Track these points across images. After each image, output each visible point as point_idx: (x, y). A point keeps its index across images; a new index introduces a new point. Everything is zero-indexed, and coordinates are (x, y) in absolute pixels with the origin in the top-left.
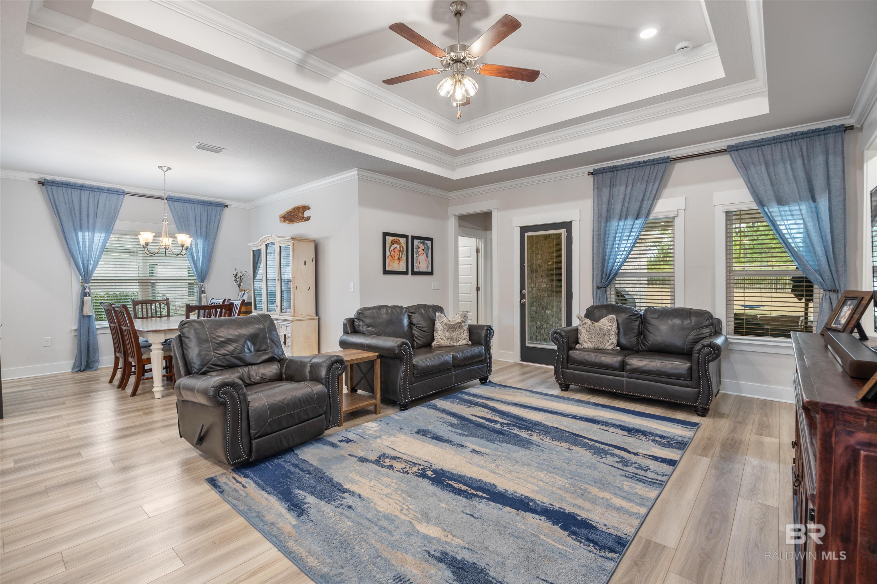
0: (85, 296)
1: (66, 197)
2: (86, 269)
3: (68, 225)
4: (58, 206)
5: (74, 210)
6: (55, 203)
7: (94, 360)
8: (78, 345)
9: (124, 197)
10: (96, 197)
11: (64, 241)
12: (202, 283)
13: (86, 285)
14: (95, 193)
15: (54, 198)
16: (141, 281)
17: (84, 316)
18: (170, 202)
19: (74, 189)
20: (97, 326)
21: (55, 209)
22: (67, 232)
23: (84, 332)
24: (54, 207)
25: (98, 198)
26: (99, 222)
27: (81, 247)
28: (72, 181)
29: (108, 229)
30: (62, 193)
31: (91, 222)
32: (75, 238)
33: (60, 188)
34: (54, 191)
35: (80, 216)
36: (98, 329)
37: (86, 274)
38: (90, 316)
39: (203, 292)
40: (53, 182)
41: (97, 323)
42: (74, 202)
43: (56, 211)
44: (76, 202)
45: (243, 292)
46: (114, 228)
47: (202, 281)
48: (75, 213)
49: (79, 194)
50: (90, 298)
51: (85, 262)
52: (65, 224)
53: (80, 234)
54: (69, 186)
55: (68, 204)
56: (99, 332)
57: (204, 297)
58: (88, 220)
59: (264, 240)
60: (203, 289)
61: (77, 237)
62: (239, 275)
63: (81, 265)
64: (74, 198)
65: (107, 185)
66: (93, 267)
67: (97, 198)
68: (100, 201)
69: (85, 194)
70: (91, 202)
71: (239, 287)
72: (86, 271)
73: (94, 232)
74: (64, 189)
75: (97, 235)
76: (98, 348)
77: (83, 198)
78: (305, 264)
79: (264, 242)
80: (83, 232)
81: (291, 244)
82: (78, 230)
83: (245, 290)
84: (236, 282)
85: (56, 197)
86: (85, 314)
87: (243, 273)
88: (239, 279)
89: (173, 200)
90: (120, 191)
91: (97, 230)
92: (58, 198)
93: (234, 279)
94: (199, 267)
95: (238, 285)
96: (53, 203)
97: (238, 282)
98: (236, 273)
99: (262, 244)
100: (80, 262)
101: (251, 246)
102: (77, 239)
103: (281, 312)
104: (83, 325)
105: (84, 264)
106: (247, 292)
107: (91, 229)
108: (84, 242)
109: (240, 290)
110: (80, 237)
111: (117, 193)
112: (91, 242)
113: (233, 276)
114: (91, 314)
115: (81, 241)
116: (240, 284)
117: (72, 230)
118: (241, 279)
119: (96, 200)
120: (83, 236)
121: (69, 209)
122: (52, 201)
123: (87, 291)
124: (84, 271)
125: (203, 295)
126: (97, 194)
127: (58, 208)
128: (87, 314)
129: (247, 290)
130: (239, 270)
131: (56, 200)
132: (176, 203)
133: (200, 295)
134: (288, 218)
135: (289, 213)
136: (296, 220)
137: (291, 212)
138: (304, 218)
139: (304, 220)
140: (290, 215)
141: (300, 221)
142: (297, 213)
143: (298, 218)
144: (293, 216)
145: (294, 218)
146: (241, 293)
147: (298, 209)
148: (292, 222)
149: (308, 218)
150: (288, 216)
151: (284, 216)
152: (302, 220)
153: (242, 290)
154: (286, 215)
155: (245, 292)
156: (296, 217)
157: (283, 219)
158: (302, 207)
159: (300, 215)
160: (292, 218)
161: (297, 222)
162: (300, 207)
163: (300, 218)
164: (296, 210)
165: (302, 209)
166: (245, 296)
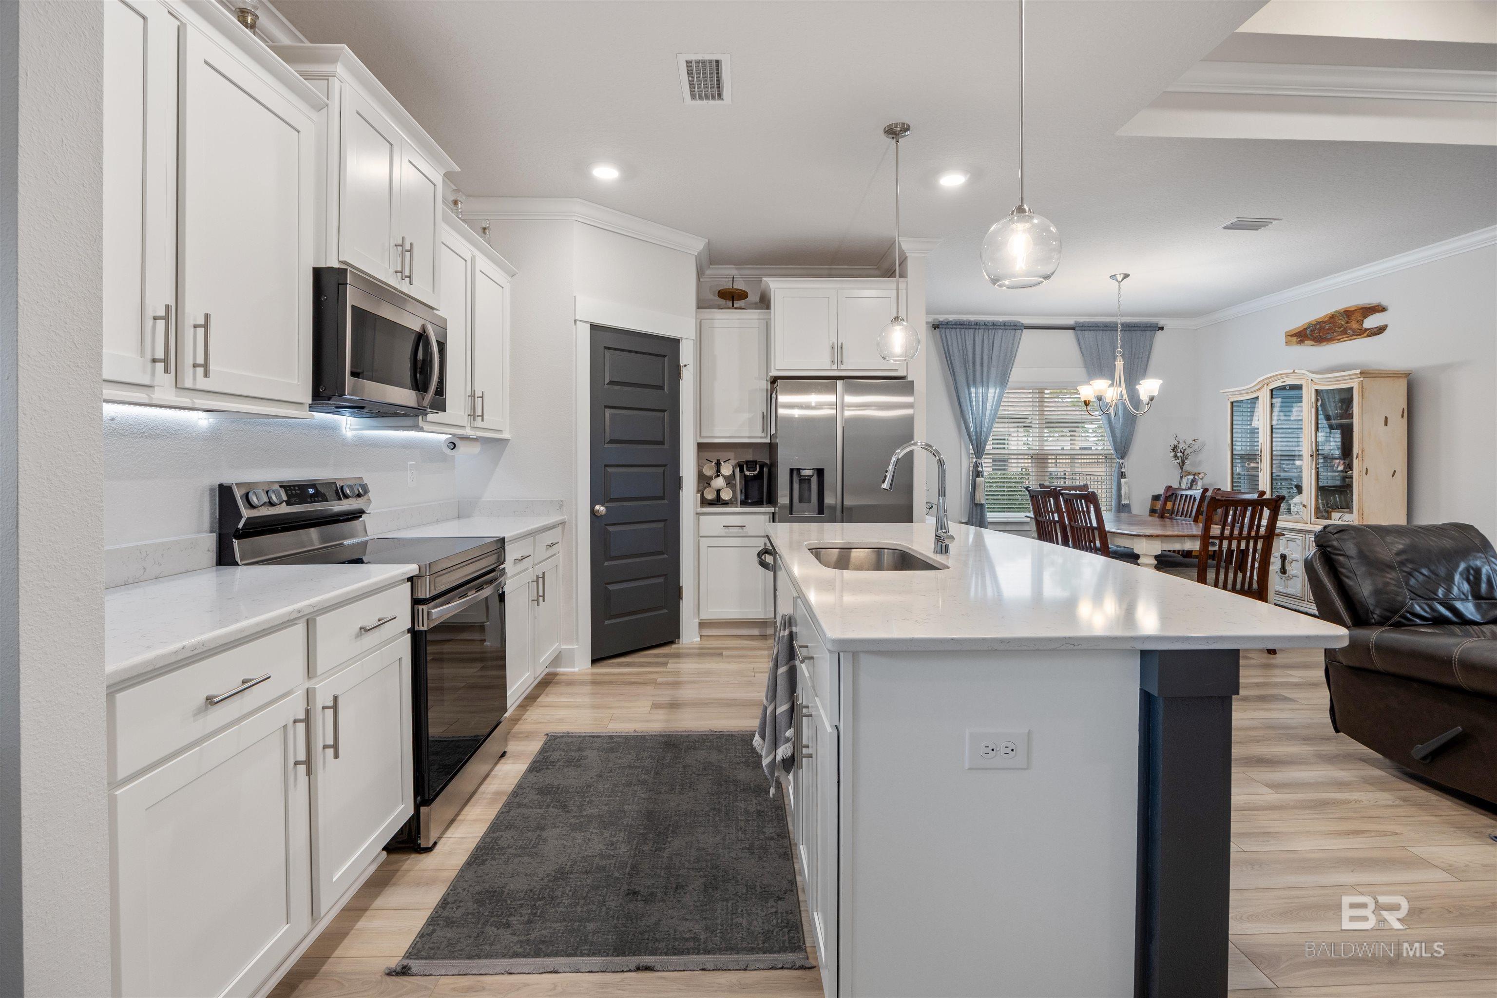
0: (978, 476)
1: (960, 341)
2: (979, 437)
3: (961, 379)
4: (951, 354)
5: (967, 356)
9: (1021, 333)
10: (990, 338)
11: (956, 402)
12: (1121, 461)
13: (979, 461)
15: (947, 345)
16: (1034, 456)
17: (976, 505)
18: (1079, 332)
19: (968, 329)
20: (989, 520)
21: (949, 360)
22: (959, 387)
24: (948, 357)
26: (993, 371)
27: (975, 408)
28: (965, 319)
29: (1003, 381)
30: (955, 337)
31: (985, 373)
32: (967, 396)
33: (954, 331)
34: (948, 335)
35: (974, 366)
37: (979, 446)
38: (982, 505)
39: (1122, 475)
40: (947, 323)
41: (989, 514)
42: (968, 346)
43: (949, 363)
44: (970, 346)
45: (1191, 477)
46: (1010, 380)
47: (1122, 457)
48: (968, 360)
49: (973, 335)
50: (982, 479)
51: (978, 428)
52: (958, 378)
53: (973, 390)
54: (963, 326)
55: (961, 351)
57: (1125, 483)
58: (982, 371)
59: (1266, 381)
60: (1123, 470)
61: (970, 394)
62: (1181, 446)
63: (973, 433)
64: (967, 342)
65: (1001, 319)
66: (986, 436)
67: (991, 337)
68: (995, 342)
70: (985, 345)
71: (1182, 469)
72: (979, 441)
73: (988, 387)
74: (958, 330)
75: (991, 390)
77: (977, 340)
78: (1386, 424)
79: (1268, 385)
80: (976, 388)
81: (1355, 384)
82: (971, 385)
83: (1195, 474)
84: (1176, 460)
85: (950, 343)
86: (977, 501)
87: (1188, 443)
88: (1181, 454)
89: (1083, 328)
90: (1018, 325)
91: (991, 383)
92: (952, 343)
93: (1172, 454)
94: (1118, 434)
95: (1179, 464)
96: (947, 351)
97: (1180, 458)
98: (1176, 443)
99: (1259, 389)
100: (972, 429)
101: (1228, 394)
102: (970, 398)
103: (1318, 518)
104: (974, 516)
105: (976, 433)
106: (1201, 476)
107: (985, 383)
108: (977, 401)
109: (1183, 473)
110: (973, 395)
111: (1014, 327)
112: (985, 402)
113: (1170, 449)
114: (983, 502)
115: (974, 399)
116: (1183, 463)
117: (965, 384)
118: (1185, 454)
119: (991, 341)
120: (976, 393)
121: (962, 357)
122: (946, 349)
123: (980, 469)
124: (977, 442)
125: (1123, 480)
126: (991, 332)
127: (952, 357)
128: (980, 501)
129: (1199, 474)
130: (1181, 438)
131: (950, 347)
132: (1086, 333)
133: (1118, 480)
134: (1311, 335)
135: (1316, 325)
136: (1339, 337)
137: (1324, 322)
138: (1366, 330)
139: (1365, 335)
140: (1320, 329)
141: (1350, 338)
142: (1343, 323)
143: (1344, 332)
144: (1328, 329)
145: (1333, 333)
146: (1188, 479)
147: (1348, 314)
148: (1324, 341)
149: (1381, 330)
150: (1311, 331)
151: (1300, 332)
152: (1357, 335)
153: (1189, 474)
154: (1305, 329)
155: (1196, 477)
156: (1341, 332)
157: (1295, 339)
158: (1360, 309)
159: (1354, 325)
160: (1326, 334)
161: (1341, 340)
162: (1356, 310)
163: (1353, 332)
164: (1341, 318)
165: (1361, 312)
166: (1196, 484)
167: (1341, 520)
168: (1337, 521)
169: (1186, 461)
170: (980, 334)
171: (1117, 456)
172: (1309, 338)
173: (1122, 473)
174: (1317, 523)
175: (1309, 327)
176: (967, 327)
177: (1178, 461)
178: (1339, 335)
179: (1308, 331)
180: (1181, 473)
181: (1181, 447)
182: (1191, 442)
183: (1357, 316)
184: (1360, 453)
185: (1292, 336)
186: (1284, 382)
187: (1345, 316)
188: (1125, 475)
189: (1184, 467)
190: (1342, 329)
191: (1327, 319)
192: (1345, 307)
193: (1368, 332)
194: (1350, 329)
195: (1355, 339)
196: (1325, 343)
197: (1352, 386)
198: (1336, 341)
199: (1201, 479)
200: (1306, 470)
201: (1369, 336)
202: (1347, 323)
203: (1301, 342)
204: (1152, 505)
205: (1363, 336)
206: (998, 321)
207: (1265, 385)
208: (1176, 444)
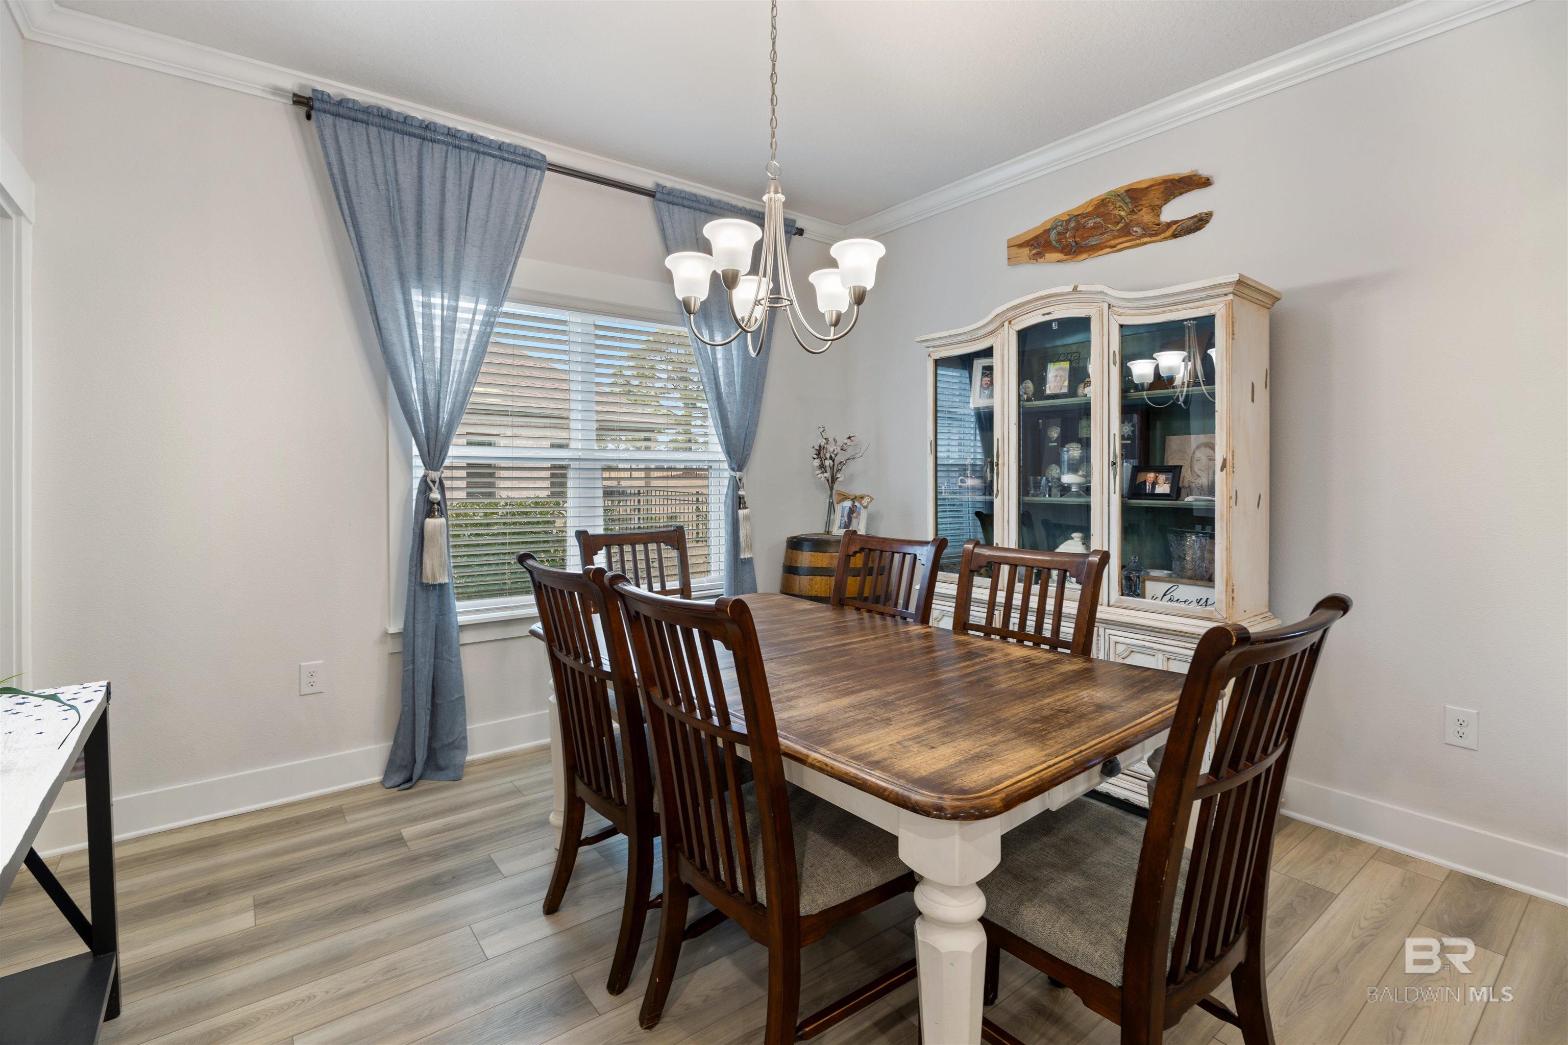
0: (430, 514)
1: (378, 160)
2: (433, 418)
3: (383, 260)
4: (353, 188)
5: (401, 208)
6: (343, 171)
7: (450, 740)
8: (404, 690)
9: (542, 177)
10: (464, 169)
11: (369, 318)
12: (738, 474)
13: (434, 475)
14: (464, 153)
15: (341, 161)
17: (426, 587)
18: (663, 205)
19: (404, 133)
21: (344, 201)
22: (376, 281)
23: (424, 645)
24: (342, 193)
25: (470, 171)
26: (471, 254)
27: (421, 343)
29: (497, 282)
30: (365, 146)
31: (450, 254)
32: (401, 307)
33: (361, 128)
34: (343, 137)
35: (419, 235)
36: (463, 627)
37: (432, 435)
38: (441, 585)
39: (741, 502)
40: (340, 104)
41: (460, 606)
42: (401, 179)
43: (345, 207)
44: (407, 180)
45: (848, 504)
46: (514, 280)
47: (740, 468)
48: (403, 221)
49: (415, 152)
50: (443, 520)
51: (431, 394)
52: (372, 255)
53: (417, 297)
54: (386, 123)
55: (382, 187)
56: (467, 637)
57: (747, 518)
58: (442, 250)
59: (1010, 314)
60: (741, 493)
61: (408, 303)
62: (831, 448)
63: (419, 407)
64: (399, 166)
66: (452, 413)
67: (467, 170)
68: (476, 184)
69: (435, 154)
70: (450, 185)
71: (831, 488)
72: (433, 426)
73: (456, 291)
74: (373, 130)
75: (465, 303)
76: (463, 697)
77: (427, 171)
79: (1010, 322)
80: (426, 292)
81: (1217, 308)
82: (413, 282)
83: (855, 498)
84: (823, 473)
85: (347, 160)
86: (428, 578)
87: (840, 443)
88: (831, 462)
89: (671, 199)
90: (532, 155)
91: (466, 285)
92: (355, 160)
93: (817, 463)
94: (733, 421)
95: (828, 480)
96: (338, 177)
97: (828, 469)
98: (823, 442)
99: (992, 332)
100: (416, 397)
101: (928, 344)
102: (409, 315)
103: (1122, 595)
104: (419, 616)
105: (425, 404)
106: (864, 502)
107: (449, 279)
108: (428, 327)
109: (834, 497)
110: (418, 310)
111: (523, 160)
112: (449, 328)
113: (813, 453)
114: (445, 580)
115: (419, 320)
116: (833, 480)
117: (394, 275)
118: (836, 462)
119: (466, 178)
120: (426, 306)
121: (384, 203)
122: (336, 170)
123: (435, 495)
124: (426, 427)
125: (741, 512)
126: (468, 158)
127: (353, 197)
128: (434, 578)
129: (862, 498)
130: (830, 435)
131: (348, 169)
132: (676, 209)
133: (733, 512)
134: (1058, 241)
135: (1068, 221)
136: (1113, 242)
137: (1083, 216)
138: (1169, 225)
139: (1169, 233)
140: (1076, 229)
141: (1138, 241)
142: (1123, 213)
143: (1126, 231)
144: (1093, 228)
145: (1102, 234)
146: (843, 508)
147: (1134, 195)
148: (1085, 252)
149: (1200, 222)
150: (1059, 233)
151: (1036, 238)
152: (1151, 236)
153: (845, 497)
154: (1047, 231)
155: (857, 504)
156: (1118, 231)
157: (1026, 251)
158: (1159, 184)
159: (1146, 216)
160: (1088, 237)
161: (1119, 247)
162: (1151, 186)
163: (1143, 229)
164: (1119, 204)
165: (1162, 190)
166: (857, 517)
167: (1168, 597)
168: (1157, 602)
169: (838, 475)
170: (436, 155)
171: (730, 465)
172: (1055, 247)
173: (740, 498)
174: (1125, 605)
175: (1053, 228)
176: (399, 126)
177: (826, 475)
178: (1115, 238)
179: (1053, 236)
180: (831, 496)
181: (832, 450)
182: (846, 441)
183: (1154, 197)
184: (1230, 457)
185: (1020, 246)
186: (1049, 314)
187: (1128, 200)
188: (745, 503)
189: (835, 485)
190: (1121, 225)
191: (1090, 209)
192: (1130, 183)
193: (1174, 227)
194: (1138, 225)
195: (1145, 243)
196: (1085, 256)
197: (1211, 312)
198: (1108, 250)
199: (865, 507)
200: (1099, 494)
201: (1175, 236)
202: (1132, 212)
203: (1038, 256)
204: (787, 557)
205: (1163, 235)
206: (487, 138)
207: (1006, 324)
208: (823, 444)
